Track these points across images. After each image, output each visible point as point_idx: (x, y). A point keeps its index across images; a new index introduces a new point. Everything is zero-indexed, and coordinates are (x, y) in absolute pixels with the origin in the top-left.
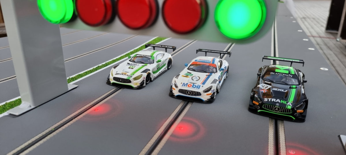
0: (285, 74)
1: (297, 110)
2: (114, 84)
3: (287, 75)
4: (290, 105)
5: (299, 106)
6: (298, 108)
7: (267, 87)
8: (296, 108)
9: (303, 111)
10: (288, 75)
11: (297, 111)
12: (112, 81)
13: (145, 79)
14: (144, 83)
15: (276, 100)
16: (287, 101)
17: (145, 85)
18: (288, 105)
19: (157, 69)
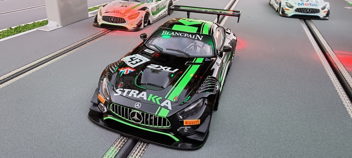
0: (189, 33)
1: (184, 118)
2: (103, 26)
3: (192, 36)
4: (166, 108)
5: (191, 107)
6: (187, 115)
7: (141, 61)
8: (183, 114)
9: (199, 120)
10: (194, 36)
11: (185, 121)
12: (101, 22)
13: (143, 19)
14: (141, 24)
15: (138, 94)
16: (163, 97)
17: (142, 27)
18: (162, 107)
19: (157, 10)
